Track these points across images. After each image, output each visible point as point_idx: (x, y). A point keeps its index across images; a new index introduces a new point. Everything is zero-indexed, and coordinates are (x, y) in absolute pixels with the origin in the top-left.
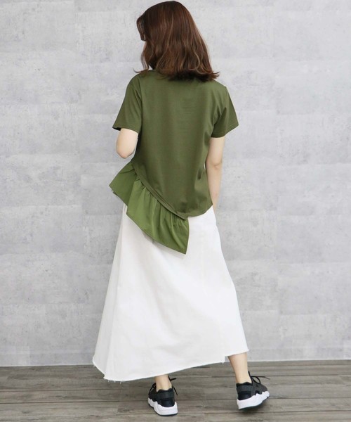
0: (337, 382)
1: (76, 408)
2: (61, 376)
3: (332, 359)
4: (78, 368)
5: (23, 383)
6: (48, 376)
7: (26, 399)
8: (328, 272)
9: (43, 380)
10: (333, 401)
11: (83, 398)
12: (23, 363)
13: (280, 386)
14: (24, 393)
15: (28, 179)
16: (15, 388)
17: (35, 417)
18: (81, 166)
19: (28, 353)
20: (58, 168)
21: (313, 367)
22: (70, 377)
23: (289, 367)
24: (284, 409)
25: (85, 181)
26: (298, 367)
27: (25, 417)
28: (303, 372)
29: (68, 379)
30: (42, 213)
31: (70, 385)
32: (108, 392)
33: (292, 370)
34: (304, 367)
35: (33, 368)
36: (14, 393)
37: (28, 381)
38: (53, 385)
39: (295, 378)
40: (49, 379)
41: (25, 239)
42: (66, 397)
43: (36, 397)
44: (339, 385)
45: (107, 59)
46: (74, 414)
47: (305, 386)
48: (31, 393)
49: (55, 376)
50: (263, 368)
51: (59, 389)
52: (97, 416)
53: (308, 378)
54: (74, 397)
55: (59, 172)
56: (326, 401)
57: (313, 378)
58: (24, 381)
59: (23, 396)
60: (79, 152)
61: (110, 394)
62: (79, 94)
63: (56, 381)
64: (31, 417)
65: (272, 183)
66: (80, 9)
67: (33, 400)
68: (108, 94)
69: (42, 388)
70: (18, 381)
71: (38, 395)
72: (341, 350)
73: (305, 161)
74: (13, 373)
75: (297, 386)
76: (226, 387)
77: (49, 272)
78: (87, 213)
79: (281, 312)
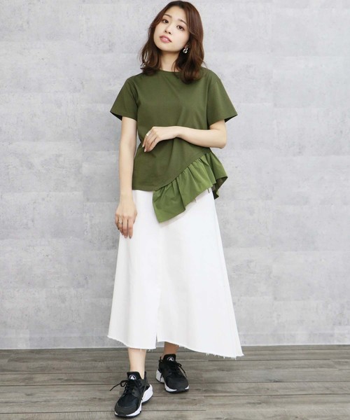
0: (329, 366)
1: (79, 391)
2: (61, 360)
3: (323, 344)
4: (76, 351)
5: (23, 366)
6: (48, 359)
7: (28, 381)
8: (321, 260)
9: (44, 363)
10: (327, 385)
11: (83, 381)
12: (22, 346)
13: (275, 370)
14: (25, 376)
15: (30, 166)
16: (17, 371)
17: (38, 400)
18: (83, 154)
19: (28, 336)
20: (60, 156)
21: (304, 352)
22: (69, 360)
23: (283, 352)
24: (281, 392)
25: (86, 168)
26: (291, 352)
27: (27, 399)
28: (296, 357)
29: (67, 362)
30: (43, 199)
31: (70, 368)
32: (109, 375)
33: (284, 354)
34: (297, 352)
35: (32, 351)
36: (15, 376)
37: (29, 364)
38: (54, 368)
39: (288, 363)
40: (50, 362)
41: (27, 225)
42: (67, 380)
43: (37, 380)
44: (331, 369)
46: (77, 396)
47: (300, 370)
48: (33, 376)
49: (55, 359)
50: (257, 352)
51: (60, 372)
52: (100, 399)
53: (302, 362)
54: (75, 380)
55: (61, 159)
56: (320, 384)
57: (306, 362)
58: (25, 364)
59: (26, 379)
60: (81, 140)
61: (110, 377)
62: (82, 83)
63: (56, 364)
64: (35, 400)
65: (268, 173)
66: (83, 1)
67: (35, 382)
68: (110, 85)
69: (43, 370)
70: (18, 364)
71: (40, 378)
72: (332, 335)
73: (300, 152)
74: (13, 355)
75: (291, 370)
76: (223, 370)
77: (49, 257)
78: (88, 200)
79: (275, 299)
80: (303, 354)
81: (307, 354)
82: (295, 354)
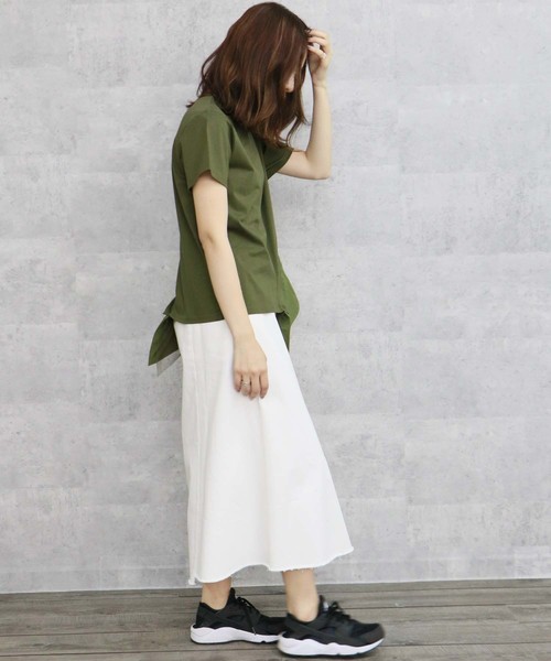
0: (503, 617)
2: (43, 611)
3: (496, 578)
4: (69, 596)
6: (19, 611)
8: (488, 433)
9: (13, 618)
10: (498, 649)
11: (79, 648)
13: (410, 624)
18: (77, 260)
20: (38, 261)
21: (462, 592)
22: (56, 611)
23: (425, 593)
25: (82, 282)
26: (438, 592)
28: (448, 600)
29: (56, 616)
30: (10, 337)
31: (57, 626)
32: (121, 636)
33: (427, 597)
34: (450, 592)
38: (28, 627)
39: (433, 611)
40: (23, 616)
42: (50, 647)
44: (507, 622)
45: (120, 80)
47: (451, 624)
49: (31, 610)
50: (380, 594)
51: (38, 632)
53: (458, 610)
54: (64, 647)
55: (40, 268)
56: (485, 649)
57: (465, 610)
60: (73, 236)
61: (124, 640)
62: (73, 138)
63: (33, 618)
65: (394, 285)
68: (120, 140)
69: (10, 630)
71: (4, 643)
72: (510, 563)
73: (448, 249)
75: (437, 623)
77: (23, 435)
78: (86, 336)
79: (410, 501)
80: (461, 596)
81: (467, 595)
82: (444, 596)
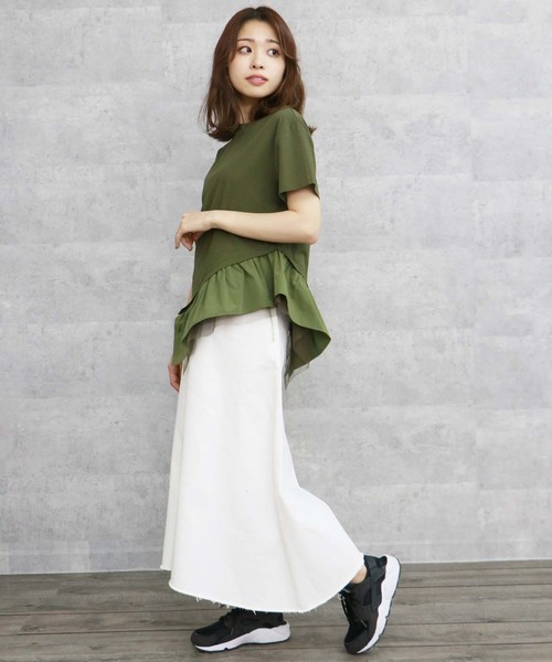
1: (176, 641)
2: (142, 589)
5: (82, 600)
6: (121, 588)
7: (92, 625)
9: (115, 596)
11: (187, 624)
12: (79, 567)
13: (488, 602)
14: (88, 617)
15: (88, 281)
16: (71, 609)
17: (111, 656)
18: (172, 261)
19: (87, 552)
20: (134, 263)
21: (531, 571)
22: (154, 589)
23: (497, 572)
24: (502, 639)
26: (510, 572)
27: (93, 655)
28: (519, 579)
29: (152, 594)
30: (109, 333)
31: (158, 603)
34: (520, 571)
35: (94, 576)
36: (73, 617)
37: (91, 596)
38: (132, 604)
39: (510, 589)
40: (124, 594)
41: (84, 374)
42: (155, 623)
43: (107, 624)
46: (173, 650)
47: (527, 602)
48: (100, 616)
49: (131, 588)
51: (142, 609)
54: (169, 623)
55: (137, 269)
57: (538, 588)
58: (85, 597)
59: (88, 622)
62: (168, 148)
63: (134, 596)
64: (106, 656)
66: (170, 19)
67: (103, 627)
69: (115, 607)
70: (74, 597)
71: (111, 619)
73: (516, 252)
74: (64, 583)
75: (515, 601)
76: (404, 604)
77: (120, 424)
79: (481, 486)
80: (529, 575)
81: (538, 574)
82: (517, 575)
